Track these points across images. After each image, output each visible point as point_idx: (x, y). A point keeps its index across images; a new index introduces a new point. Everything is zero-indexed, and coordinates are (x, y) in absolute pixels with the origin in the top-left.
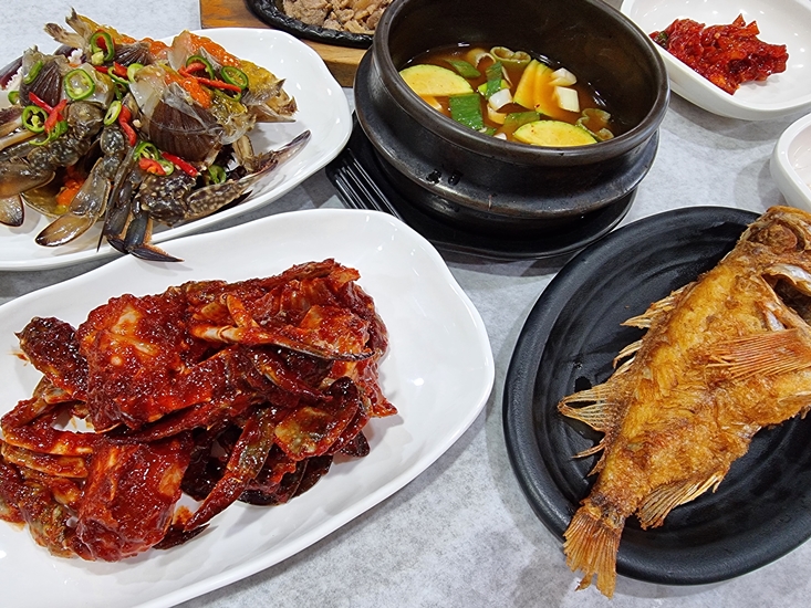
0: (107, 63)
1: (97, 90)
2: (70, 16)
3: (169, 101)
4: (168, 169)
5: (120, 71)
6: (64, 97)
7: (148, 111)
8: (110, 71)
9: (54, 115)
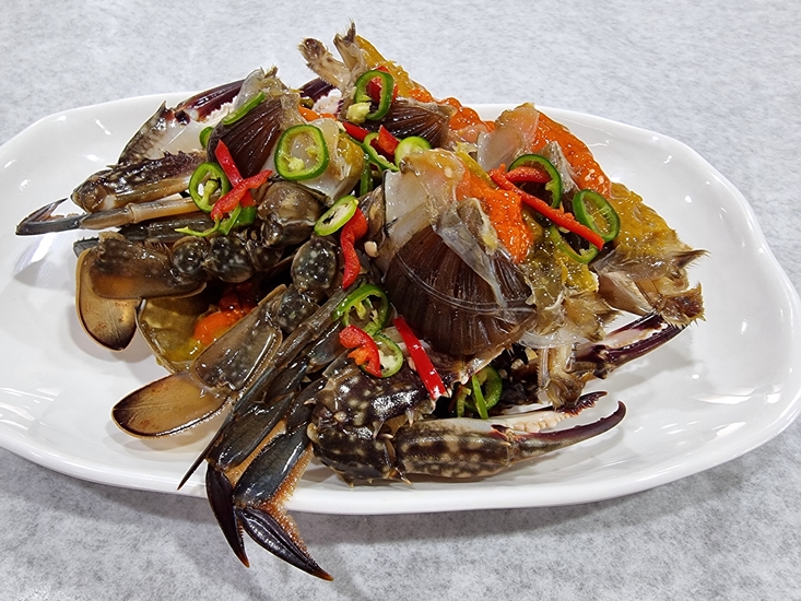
0: (369, 124)
1: (327, 170)
2: (344, 33)
3: (447, 233)
4: (391, 364)
5: (385, 144)
6: (269, 166)
7: (400, 235)
8: (368, 140)
9: (239, 193)
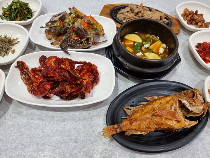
0: (75, 17)
1: (70, 21)
2: (73, 7)
3: (80, 27)
4: (76, 39)
5: (77, 19)
6: (65, 21)
7: (76, 28)
8: (75, 19)
9: (62, 24)
